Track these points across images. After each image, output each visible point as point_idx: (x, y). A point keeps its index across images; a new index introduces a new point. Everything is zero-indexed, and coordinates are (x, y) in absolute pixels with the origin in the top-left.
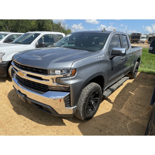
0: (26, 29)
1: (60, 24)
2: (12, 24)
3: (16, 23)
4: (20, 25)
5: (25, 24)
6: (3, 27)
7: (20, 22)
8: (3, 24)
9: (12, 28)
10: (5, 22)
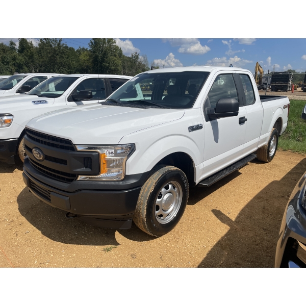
0: (69, 68)
1: (137, 58)
2: (41, 60)
3: (50, 57)
4: (58, 61)
5: (68, 58)
6: (24, 67)
7: (57, 54)
8: (23, 60)
9: (41, 67)
10: (27, 56)
